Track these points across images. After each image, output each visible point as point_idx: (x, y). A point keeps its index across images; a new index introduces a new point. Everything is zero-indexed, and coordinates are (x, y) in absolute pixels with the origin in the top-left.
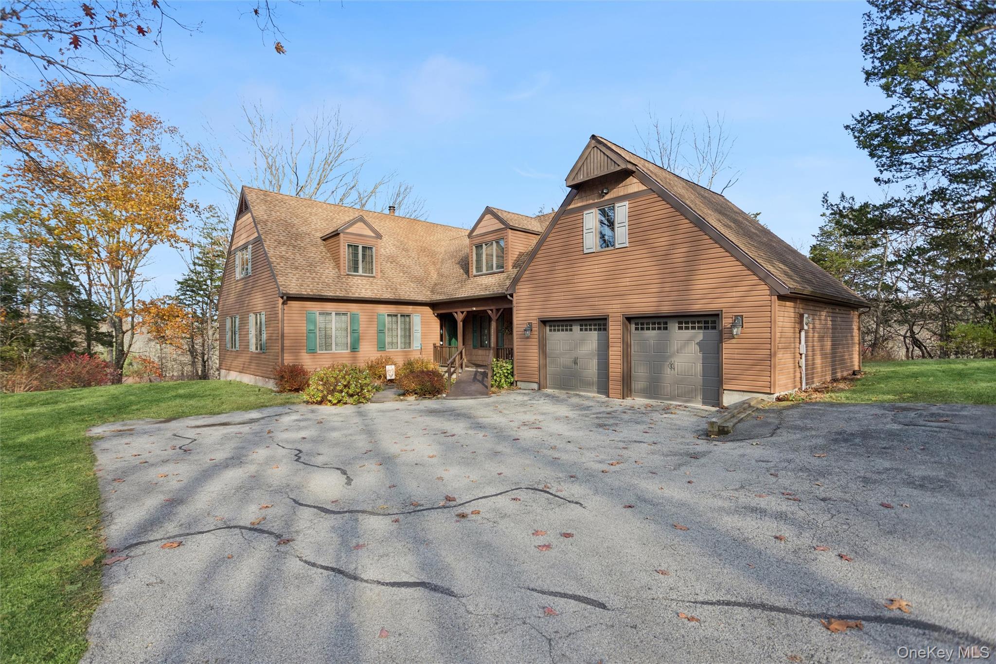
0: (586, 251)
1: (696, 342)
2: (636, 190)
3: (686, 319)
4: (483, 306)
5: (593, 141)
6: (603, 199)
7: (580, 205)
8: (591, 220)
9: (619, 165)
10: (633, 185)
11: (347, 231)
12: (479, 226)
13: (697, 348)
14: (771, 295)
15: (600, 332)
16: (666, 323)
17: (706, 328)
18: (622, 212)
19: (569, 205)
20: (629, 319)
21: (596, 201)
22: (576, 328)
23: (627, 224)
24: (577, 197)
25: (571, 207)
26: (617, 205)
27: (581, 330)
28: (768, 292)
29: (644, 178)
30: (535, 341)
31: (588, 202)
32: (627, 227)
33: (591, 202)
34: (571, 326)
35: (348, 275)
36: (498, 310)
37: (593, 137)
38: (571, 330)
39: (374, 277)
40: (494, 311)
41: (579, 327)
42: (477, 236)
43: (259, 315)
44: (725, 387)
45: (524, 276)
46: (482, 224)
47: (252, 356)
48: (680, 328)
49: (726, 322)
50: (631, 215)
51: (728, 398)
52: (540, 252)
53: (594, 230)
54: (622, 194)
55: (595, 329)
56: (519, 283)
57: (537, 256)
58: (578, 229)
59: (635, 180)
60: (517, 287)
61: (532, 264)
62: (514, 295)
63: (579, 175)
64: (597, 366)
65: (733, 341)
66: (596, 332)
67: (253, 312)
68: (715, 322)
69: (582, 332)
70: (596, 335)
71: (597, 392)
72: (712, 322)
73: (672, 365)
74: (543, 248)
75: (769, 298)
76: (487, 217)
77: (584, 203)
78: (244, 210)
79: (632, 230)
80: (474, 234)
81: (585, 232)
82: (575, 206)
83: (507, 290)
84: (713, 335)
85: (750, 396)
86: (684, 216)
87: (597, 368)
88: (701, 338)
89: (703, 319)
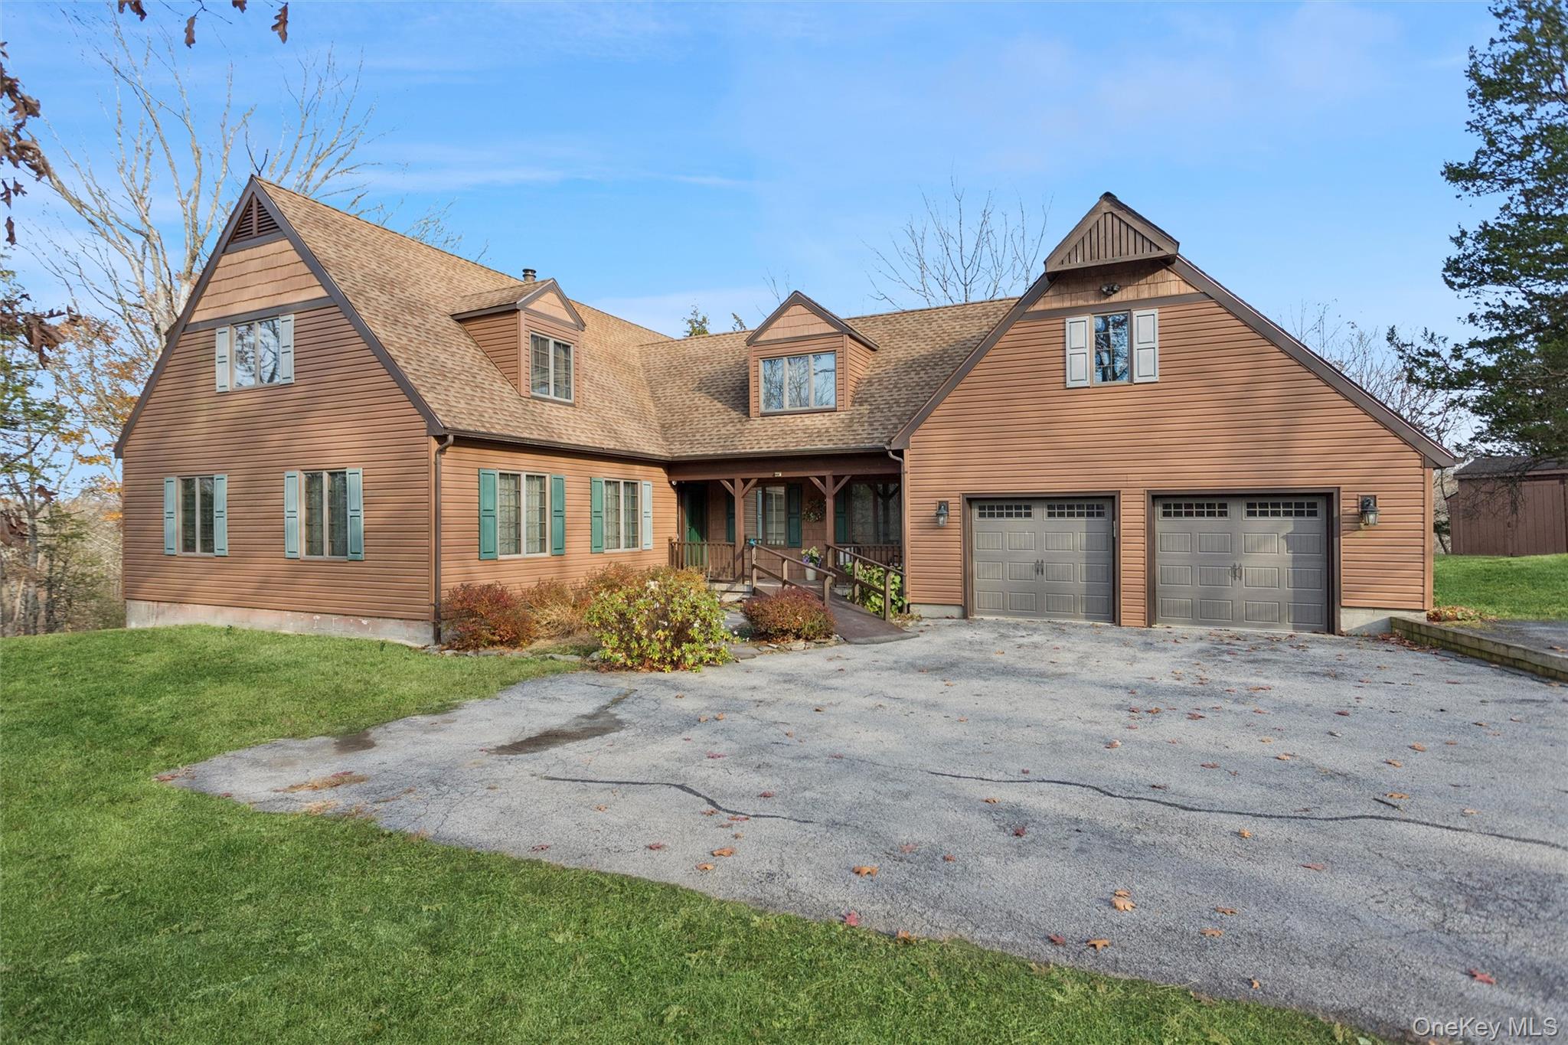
0: (1070, 384)
1: (1281, 535)
2: (1174, 292)
3: (1261, 501)
4: (803, 469)
5: (1106, 204)
6: (1107, 301)
7: (1055, 305)
8: (1081, 332)
9: (1159, 249)
10: (1171, 284)
11: (531, 307)
12: (775, 325)
13: (1283, 543)
14: (1424, 467)
15: (1091, 519)
16: (1224, 506)
17: (1299, 514)
18: (1146, 325)
19: (1034, 303)
20: (1156, 497)
21: (1092, 302)
22: (1040, 512)
23: (1156, 345)
24: (1050, 293)
25: (1040, 306)
26: (1136, 313)
27: (1050, 515)
28: (1419, 463)
29: (1191, 275)
30: (955, 534)
31: (1074, 304)
32: (1157, 349)
33: (1081, 303)
34: (1028, 507)
35: (533, 397)
36: (837, 479)
37: (1108, 196)
38: (1028, 515)
39: (572, 405)
40: (830, 481)
41: (1046, 511)
42: (770, 342)
43: (325, 475)
44: (1344, 602)
45: (929, 419)
46: (780, 322)
47: (297, 569)
48: (1251, 514)
49: (1347, 506)
50: (1164, 330)
51: (1350, 620)
52: (967, 380)
53: (1087, 350)
54: (1145, 295)
55: (1080, 515)
56: (918, 433)
57: (960, 386)
58: (1054, 347)
59: (1172, 276)
60: (912, 439)
61: (947, 400)
62: (906, 453)
63: (1073, 257)
64: (1084, 575)
65: (1359, 534)
66: (1083, 519)
67: (303, 467)
68: (1314, 505)
69: (1052, 519)
70: (1084, 524)
71: (1087, 618)
72: (1310, 505)
73: (1236, 572)
74: (973, 373)
75: (1421, 471)
76: (793, 310)
77: (1067, 304)
78: (255, 231)
79: (1167, 355)
80: (762, 338)
81: (1069, 351)
82: (1048, 307)
83: (889, 443)
84: (1313, 525)
85: (1385, 615)
86: (1268, 340)
87: (1084, 579)
88: (1290, 529)
89: (1293, 501)
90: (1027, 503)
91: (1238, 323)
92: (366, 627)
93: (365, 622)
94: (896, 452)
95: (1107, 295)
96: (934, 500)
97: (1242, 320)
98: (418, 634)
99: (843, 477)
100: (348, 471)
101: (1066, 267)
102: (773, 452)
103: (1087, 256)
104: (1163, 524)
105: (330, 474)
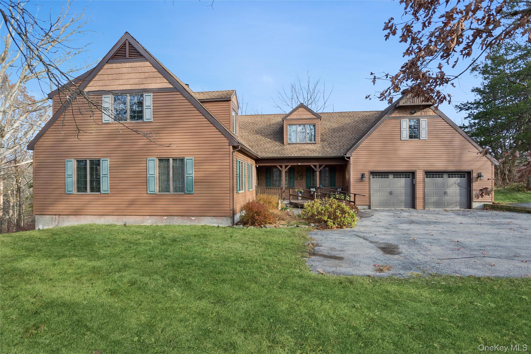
0: (402, 139)
1: (457, 183)
2: (431, 114)
3: (451, 174)
4: (308, 163)
7: (398, 115)
8: (405, 124)
10: (430, 112)
12: (293, 113)
13: (457, 185)
15: (406, 179)
16: (442, 175)
17: (461, 177)
18: (424, 123)
20: (426, 172)
21: (408, 115)
22: (391, 176)
24: (396, 112)
25: (393, 115)
26: (421, 120)
27: (394, 177)
28: (491, 164)
30: (367, 183)
31: (403, 115)
32: (427, 130)
33: (405, 115)
36: (320, 166)
38: (388, 177)
40: (318, 167)
42: (291, 119)
43: (171, 161)
44: (474, 200)
45: (359, 148)
46: (295, 113)
47: (154, 198)
48: (449, 177)
49: (475, 175)
50: (429, 125)
51: (475, 205)
52: (371, 136)
53: (407, 129)
54: (423, 115)
55: (403, 177)
56: (355, 151)
57: (369, 138)
58: (397, 128)
59: (431, 110)
60: (353, 153)
61: (365, 142)
62: (351, 158)
63: (407, 102)
64: (404, 195)
65: (477, 182)
66: (404, 179)
67: (158, 156)
68: (465, 175)
69: (395, 179)
70: (404, 180)
71: (405, 207)
72: (464, 175)
73: (445, 193)
74: (373, 134)
75: (491, 166)
76: (300, 109)
77: (401, 115)
78: (127, 56)
79: (429, 133)
80: (289, 118)
81: (402, 129)
82: (395, 116)
83: (346, 155)
84: (464, 180)
85: (483, 203)
86: (456, 130)
87: (404, 196)
88: (459, 181)
89: (460, 174)
90: (387, 174)
91: (448, 125)
92: (194, 220)
93: (193, 218)
94: (347, 158)
95: (413, 114)
96: (360, 173)
97: (449, 124)
98: (222, 222)
99: (322, 165)
100: (186, 158)
101: (405, 104)
102: (299, 156)
103: (411, 102)
104: (427, 180)
105: (173, 159)
